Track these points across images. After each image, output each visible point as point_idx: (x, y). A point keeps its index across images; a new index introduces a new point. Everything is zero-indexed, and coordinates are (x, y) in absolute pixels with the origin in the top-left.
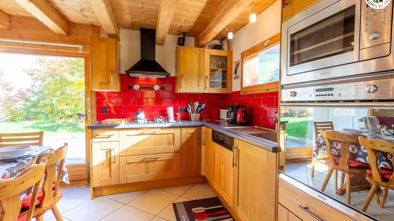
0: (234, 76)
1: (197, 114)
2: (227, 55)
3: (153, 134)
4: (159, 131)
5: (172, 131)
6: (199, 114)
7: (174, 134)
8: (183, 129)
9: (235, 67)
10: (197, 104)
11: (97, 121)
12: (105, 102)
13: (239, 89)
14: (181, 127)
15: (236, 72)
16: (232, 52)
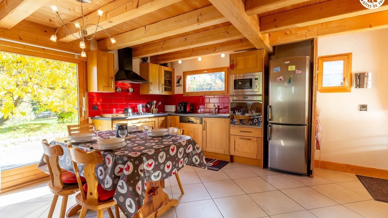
0: (176, 84)
1: (156, 109)
2: (171, 71)
3: (145, 122)
4: (148, 120)
5: (154, 119)
6: (157, 109)
7: (155, 121)
8: (159, 118)
9: (178, 79)
10: (155, 102)
11: (89, 117)
12: (95, 101)
13: (182, 93)
14: (158, 117)
15: (178, 82)
16: (174, 69)
